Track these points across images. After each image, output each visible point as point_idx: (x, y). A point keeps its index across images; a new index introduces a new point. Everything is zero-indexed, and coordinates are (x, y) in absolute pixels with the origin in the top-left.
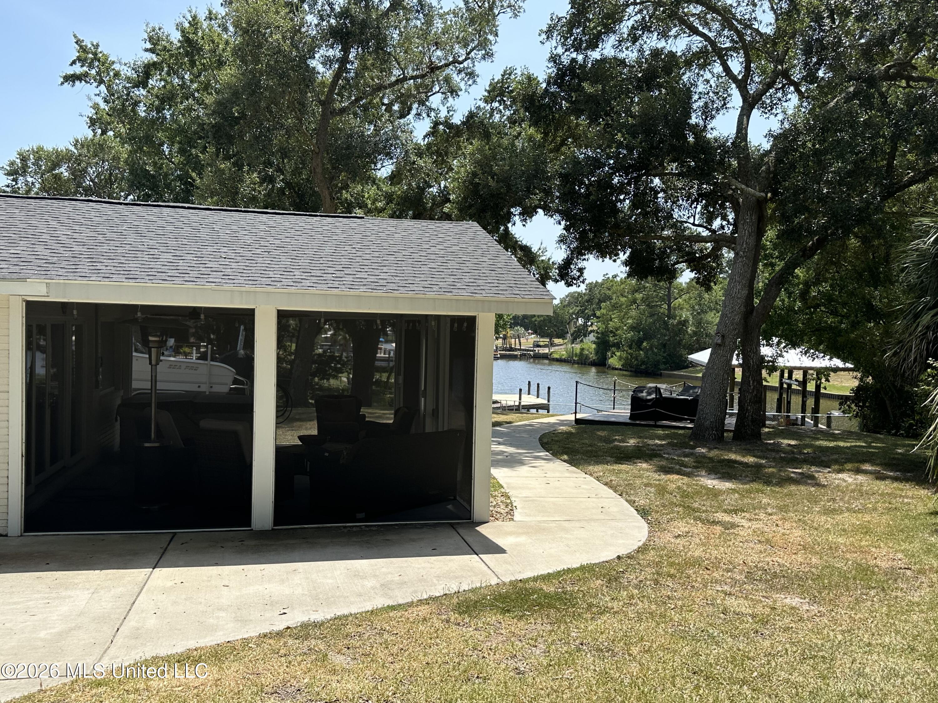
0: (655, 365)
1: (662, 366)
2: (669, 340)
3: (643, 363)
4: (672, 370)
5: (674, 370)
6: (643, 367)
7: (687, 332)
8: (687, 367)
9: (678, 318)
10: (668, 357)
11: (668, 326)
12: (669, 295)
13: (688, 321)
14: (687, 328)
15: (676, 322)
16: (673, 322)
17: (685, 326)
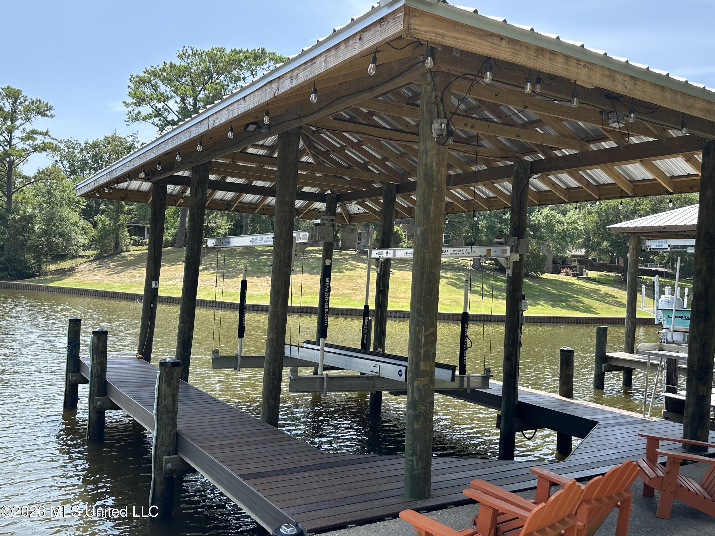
2: (8, 240)
4: (11, 280)
5: (15, 280)
7: (34, 231)
8: (33, 276)
9: (21, 212)
10: (6, 262)
11: (7, 222)
12: (10, 183)
13: (35, 216)
14: (34, 225)
15: (17, 217)
16: (14, 217)
17: (31, 223)
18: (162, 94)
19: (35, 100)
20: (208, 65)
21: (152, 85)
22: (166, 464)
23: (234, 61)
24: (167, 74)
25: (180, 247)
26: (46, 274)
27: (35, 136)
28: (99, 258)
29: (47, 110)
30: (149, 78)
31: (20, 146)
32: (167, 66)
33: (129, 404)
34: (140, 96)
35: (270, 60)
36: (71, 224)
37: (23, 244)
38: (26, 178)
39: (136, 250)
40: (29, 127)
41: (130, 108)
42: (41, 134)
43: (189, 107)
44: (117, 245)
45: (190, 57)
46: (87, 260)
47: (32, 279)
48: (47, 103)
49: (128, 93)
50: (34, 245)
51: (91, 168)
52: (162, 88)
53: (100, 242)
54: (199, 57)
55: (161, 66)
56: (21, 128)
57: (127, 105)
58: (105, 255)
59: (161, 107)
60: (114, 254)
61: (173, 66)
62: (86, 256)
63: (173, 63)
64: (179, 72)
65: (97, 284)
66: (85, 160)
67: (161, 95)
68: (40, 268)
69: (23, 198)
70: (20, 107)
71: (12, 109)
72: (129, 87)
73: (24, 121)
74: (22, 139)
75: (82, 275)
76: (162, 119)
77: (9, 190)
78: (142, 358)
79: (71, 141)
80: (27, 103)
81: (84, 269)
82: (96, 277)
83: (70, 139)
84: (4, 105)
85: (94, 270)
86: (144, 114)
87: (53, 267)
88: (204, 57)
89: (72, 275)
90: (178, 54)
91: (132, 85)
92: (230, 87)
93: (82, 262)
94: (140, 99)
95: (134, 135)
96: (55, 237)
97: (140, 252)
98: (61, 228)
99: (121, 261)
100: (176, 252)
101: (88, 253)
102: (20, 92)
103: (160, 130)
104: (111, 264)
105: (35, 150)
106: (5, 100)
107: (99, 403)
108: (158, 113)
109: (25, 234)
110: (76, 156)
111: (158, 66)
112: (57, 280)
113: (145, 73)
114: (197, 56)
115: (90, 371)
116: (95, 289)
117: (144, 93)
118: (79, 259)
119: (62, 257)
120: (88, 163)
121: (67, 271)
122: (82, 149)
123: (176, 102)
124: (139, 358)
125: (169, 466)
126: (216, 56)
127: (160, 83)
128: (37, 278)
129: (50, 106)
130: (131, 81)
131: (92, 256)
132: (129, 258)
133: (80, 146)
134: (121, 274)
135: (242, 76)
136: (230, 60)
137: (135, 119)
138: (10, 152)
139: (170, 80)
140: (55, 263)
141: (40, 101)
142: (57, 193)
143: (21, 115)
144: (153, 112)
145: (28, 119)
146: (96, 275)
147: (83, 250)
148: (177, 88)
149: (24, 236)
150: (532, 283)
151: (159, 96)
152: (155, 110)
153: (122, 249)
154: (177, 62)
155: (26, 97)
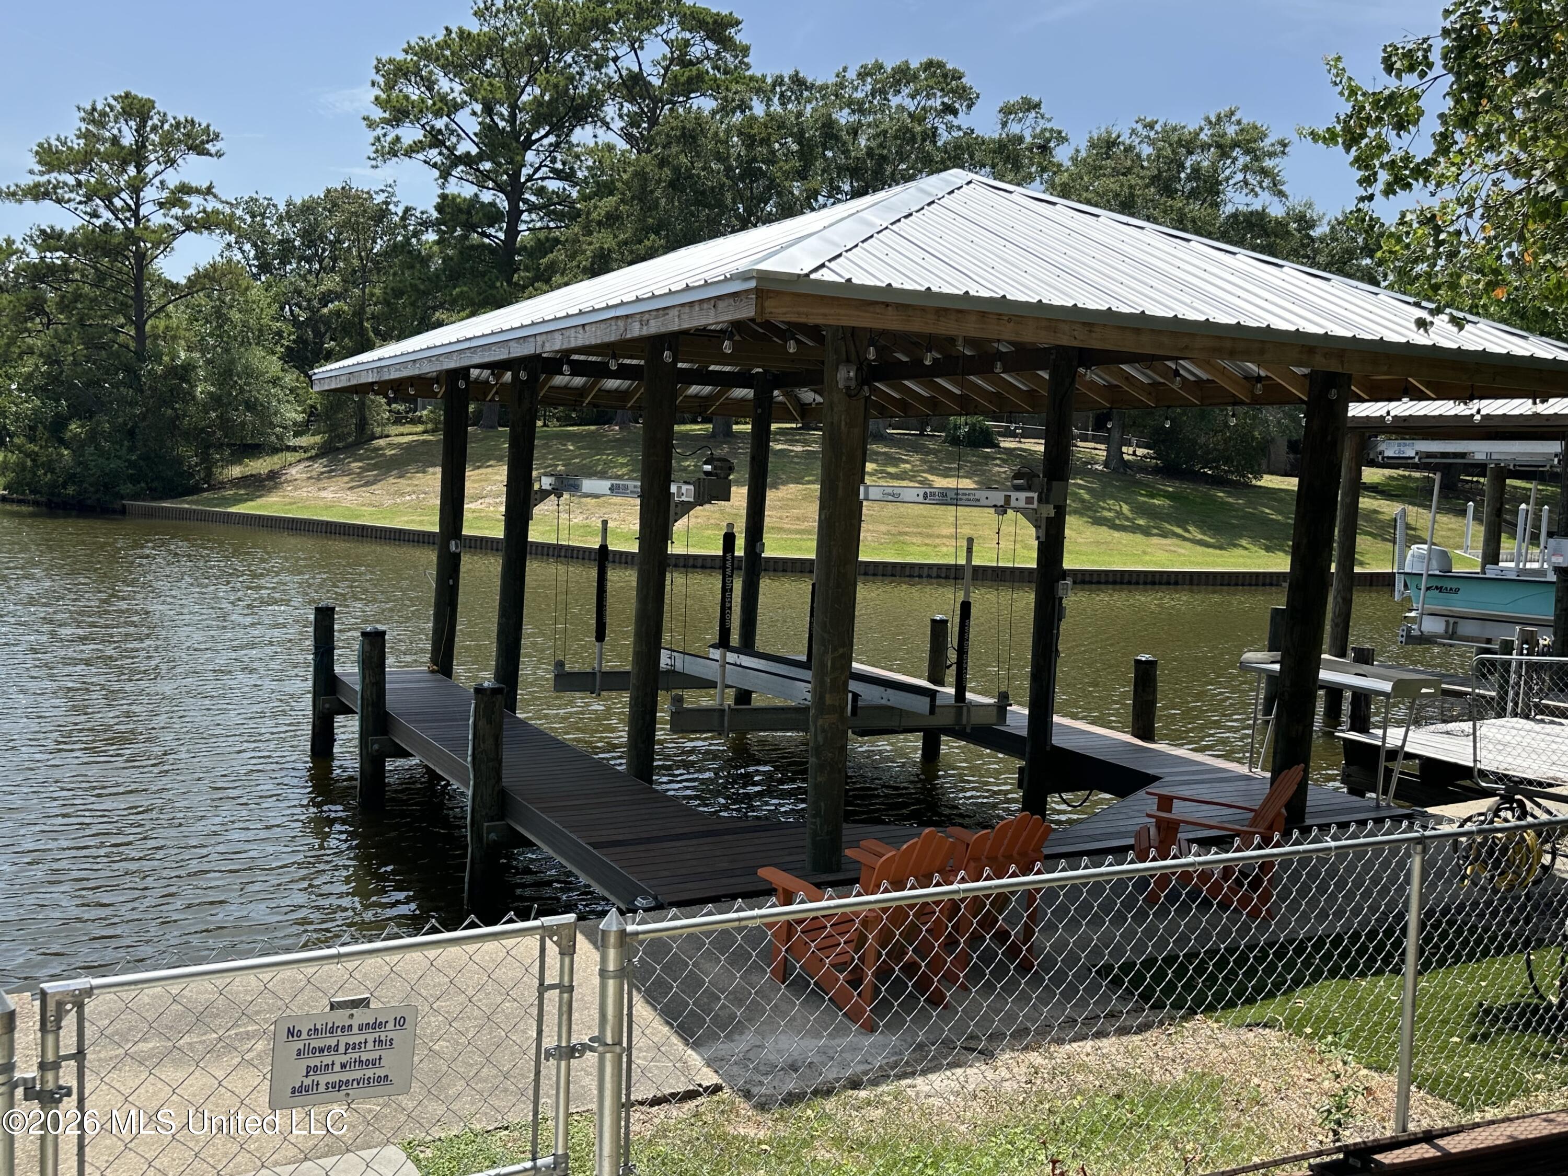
0: (106, 486)
1: (128, 488)
2: (144, 417)
3: (71, 478)
4: (154, 499)
5: (161, 499)
6: (71, 490)
7: (194, 398)
8: (195, 490)
9: (166, 359)
10: (142, 463)
11: (140, 380)
12: (140, 298)
13: (195, 367)
14: (193, 387)
15: (159, 369)
16: (152, 369)
17: (188, 382)
18: (443, 98)
19: (182, 120)
20: (539, 31)
21: (422, 78)
22: (488, 833)
23: (595, 23)
24: (452, 54)
25: (492, 427)
26: (222, 486)
27: (186, 198)
28: (326, 451)
29: (208, 142)
30: (416, 65)
31: (158, 219)
32: (454, 35)
33: (425, 748)
34: (398, 105)
35: (671, 16)
36: (268, 382)
37: (173, 424)
38: (172, 287)
39: (402, 435)
40: (173, 178)
41: (379, 131)
42: (198, 191)
43: (502, 124)
44: (363, 424)
45: (501, 15)
46: (304, 455)
47: (195, 497)
48: (208, 126)
49: (373, 99)
50: (195, 428)
51: (301, 259)
52: (444, 84)
53: (328, 418)
54: (518, 14)
55: (440, 37)
56: (156, 181)
57: (371, 124)
58: (340, 445)
59: (443, 128)
60: (358, 444)
61: (464, 36)
62: (301, 447)
63: (466, 28)
64: (479, 49)
65: (328, 508)
66: (288, 241)
67: (441, 101)
68: (209, 474)
69: (167, 327)
70: (152, 136)
71: (137, 141)
72: (373, 84)
73: (163, 167)
74: (161, 205)
75: (295, 489)
76: (445, 151)
77: (140, 312)
78: (438, 672)
79: (257, 200)
80: (166, 127)
81: (298, 476)
82: (323, 494)
83: (255, 196)
84: (120, 131)
85: (318, 479)
86: (407, 141)
87: (236, 471)
88: (530, 12)
89: (275, 488)
90: (475, 8)
91: (381, 81)
92: (587, 78)
93: (293, 460)
94: (399, 111)
95: (387, 189)
96: (237, 410)
97: (410, 438)
98: (250, 391)
99: (372, 459)
100: (482, 440)
101: (303, 441)
102: (151, 104)
103: (441, 177)
104: (353, 465)
105: (189, 228)
106: (122, 121)
107: (376, 747)
108: (435, 139)
109: (177, 406)
110: (268, 232)
111: (434, 38)
112: (246, 500)
113: (407, 53)
114: (514, 13)
115: (359, 696)
116: (325, 518)
117: (407, 98)
118: (288, 454)
119: (254, 450)
120: (294, 246)
121: (265, 480)
122: (281, 216)
123: (474, 113)
124: (433, 672)
125: (493, 836)
126: (555, 10)
127: (439, 74)
128: (205, 494)
129: (214, 133)
130: (378, 71)
131: (313, 448)
132: (389, 453)
133: (277, 210)
134: (374, 487)
135: (612, 54)
136: (585, 20)
137: (389, 153)
138: (138, 233)
139: (460, 66)
140: (239, 462)
141: (193, 121)
142: (235, 315)
143: (157, 152)
144: (425, 136)
145: (171, 162)
146: (324, 489)
147: (295, 436)
148: (474, 85)
149: (176, 410)
150: (1230, 500)
151: (439, 105)
152: (430, 133)
153: (373, 433)
154: (474, 26)
155: (165, 114)
